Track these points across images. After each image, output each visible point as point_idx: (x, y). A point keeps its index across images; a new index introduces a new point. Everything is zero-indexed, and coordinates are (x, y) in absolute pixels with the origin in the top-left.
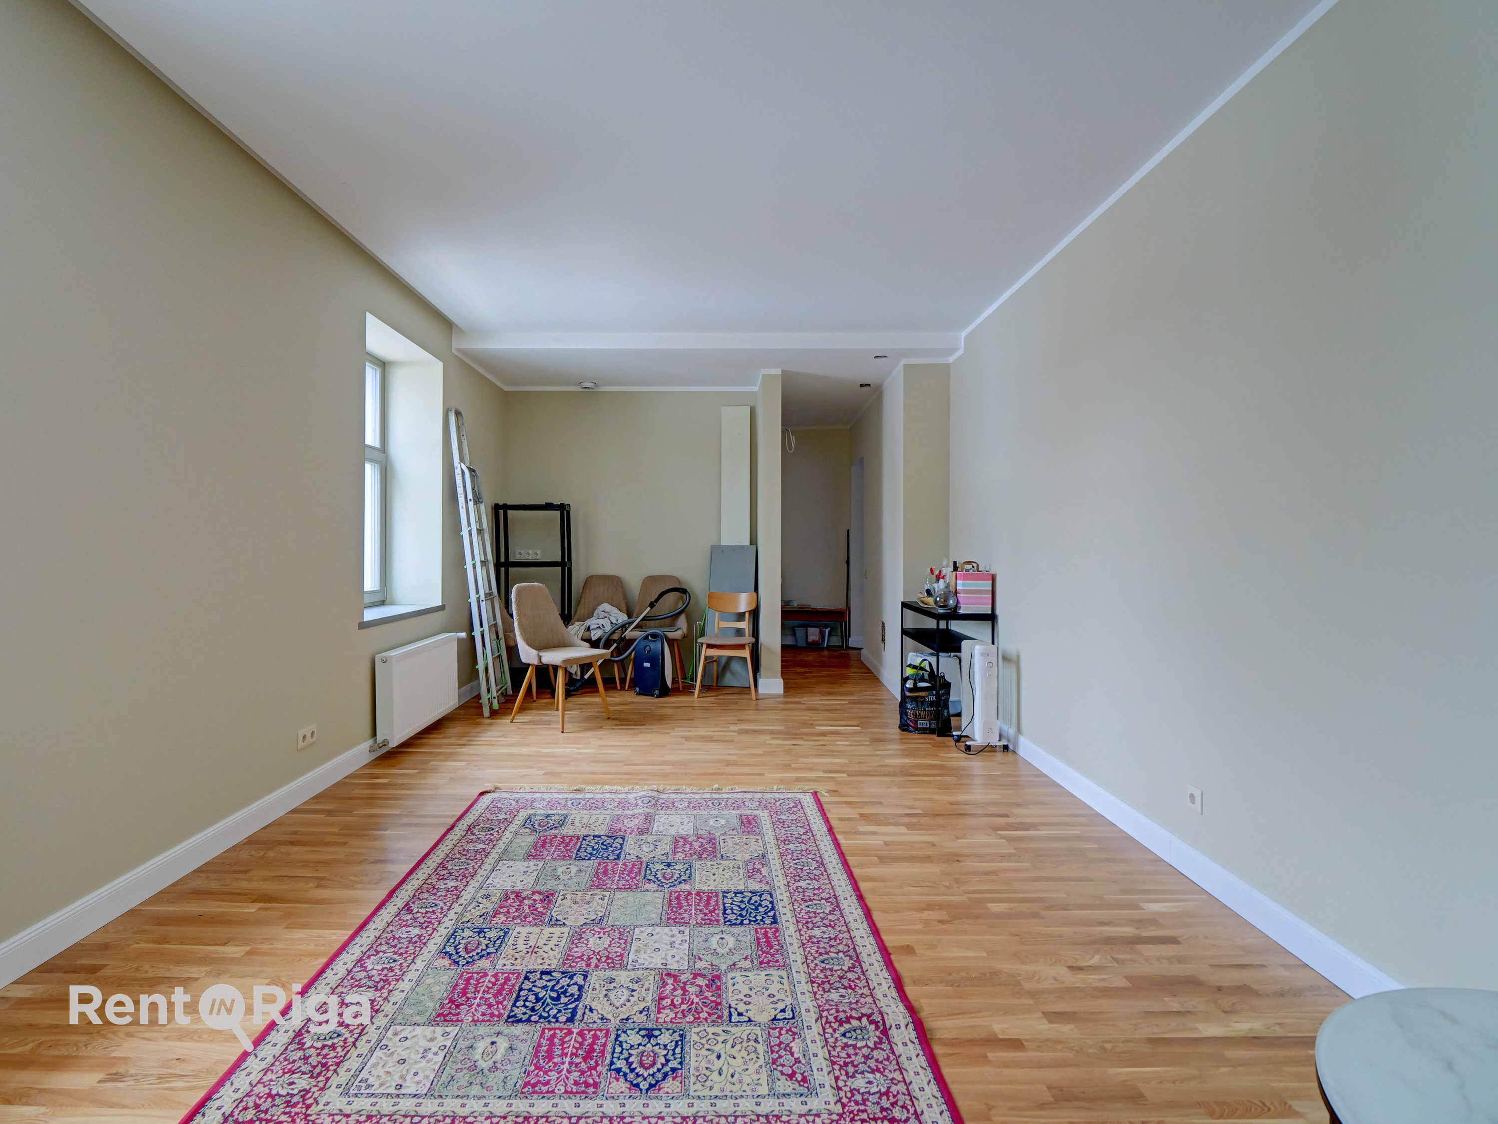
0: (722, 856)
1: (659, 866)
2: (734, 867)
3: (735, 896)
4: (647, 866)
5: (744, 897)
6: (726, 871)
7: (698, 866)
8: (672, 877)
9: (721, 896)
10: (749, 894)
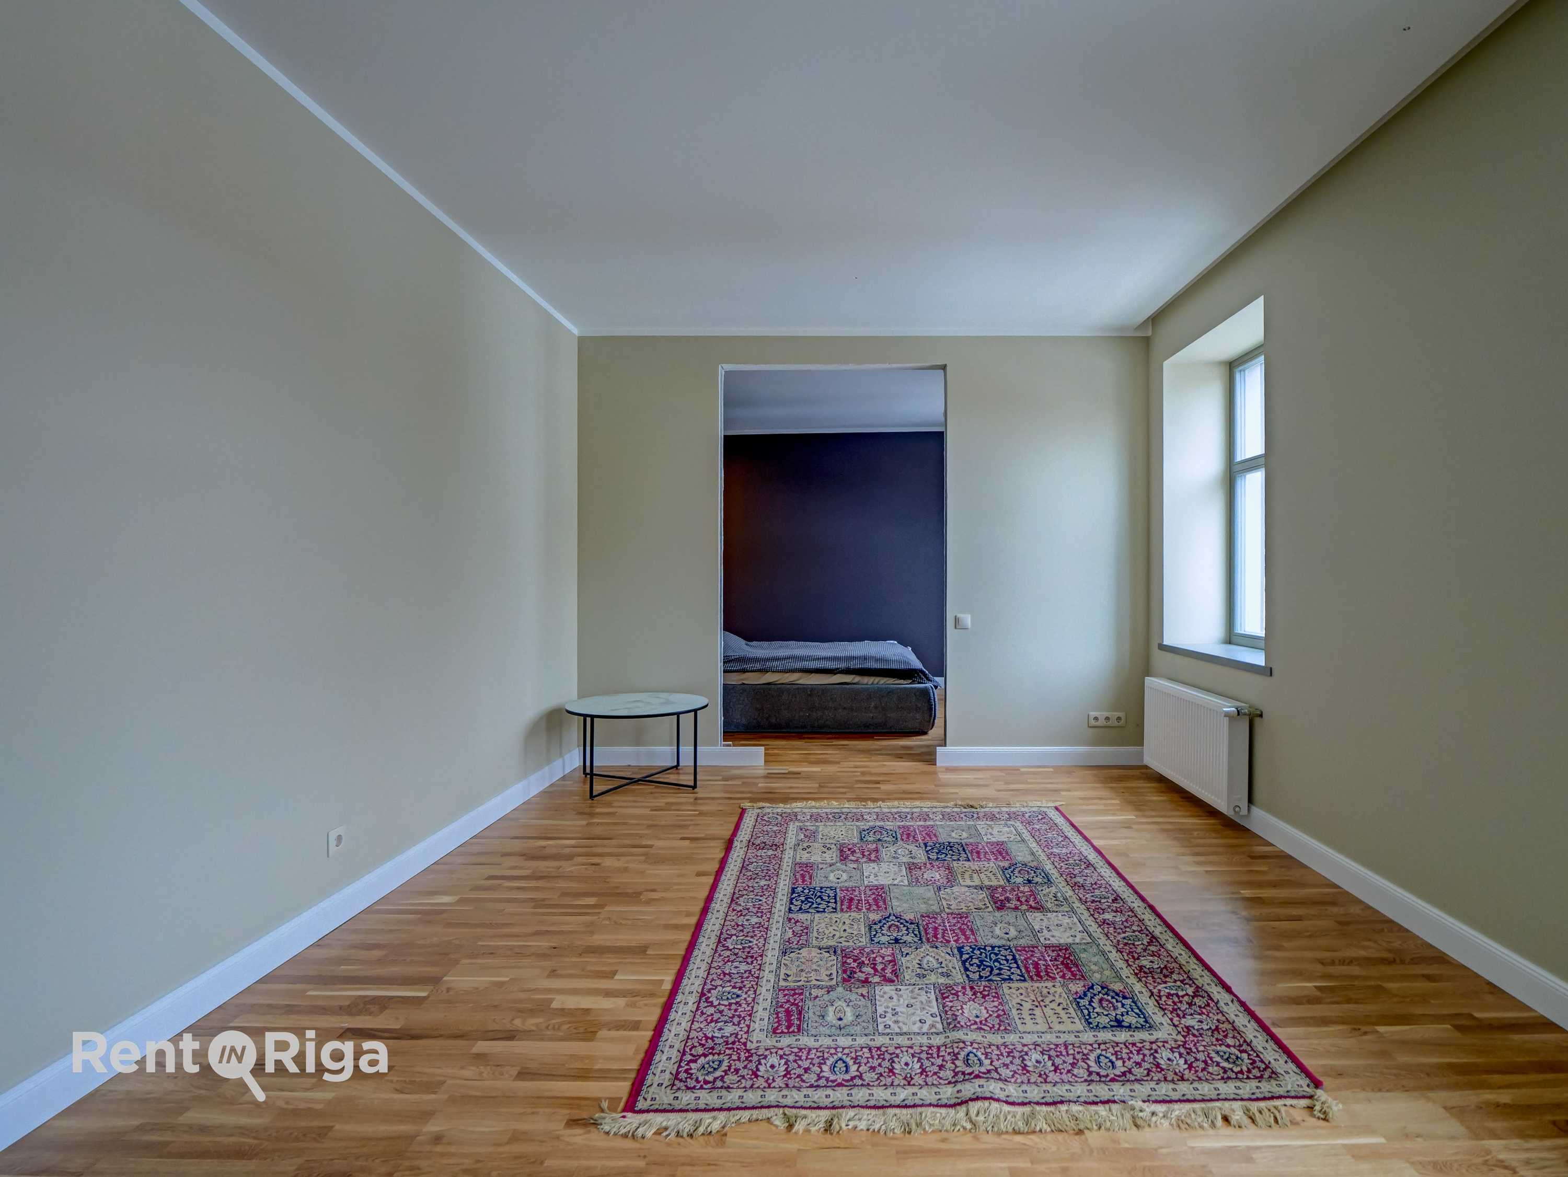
0: (835, 952)
1: (909, 938)
2: (822, 939)
3: (824, 909)
4: (921, 939)
5: (816, 908)
6: (831, 935)
7: (863, 940)
8: (890, 927)
9: (838, 909)
10: (810, 910)
